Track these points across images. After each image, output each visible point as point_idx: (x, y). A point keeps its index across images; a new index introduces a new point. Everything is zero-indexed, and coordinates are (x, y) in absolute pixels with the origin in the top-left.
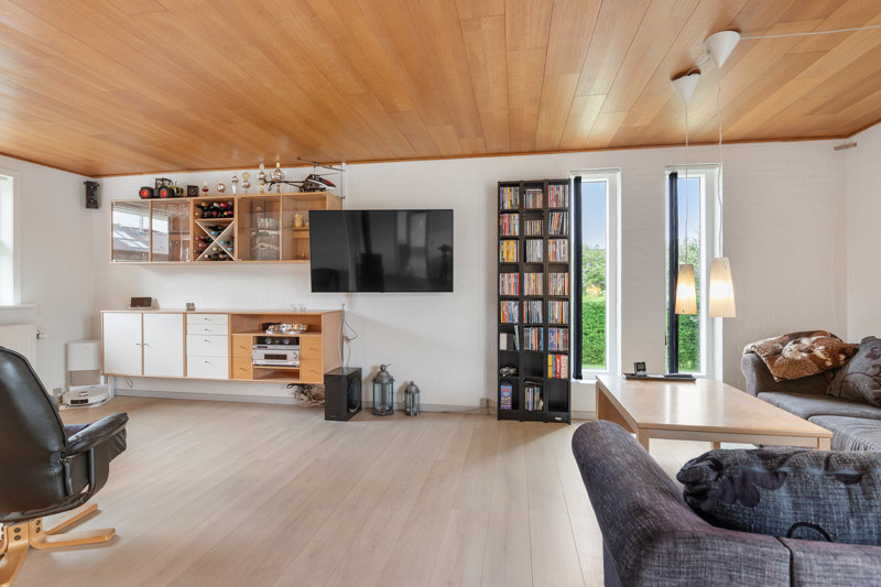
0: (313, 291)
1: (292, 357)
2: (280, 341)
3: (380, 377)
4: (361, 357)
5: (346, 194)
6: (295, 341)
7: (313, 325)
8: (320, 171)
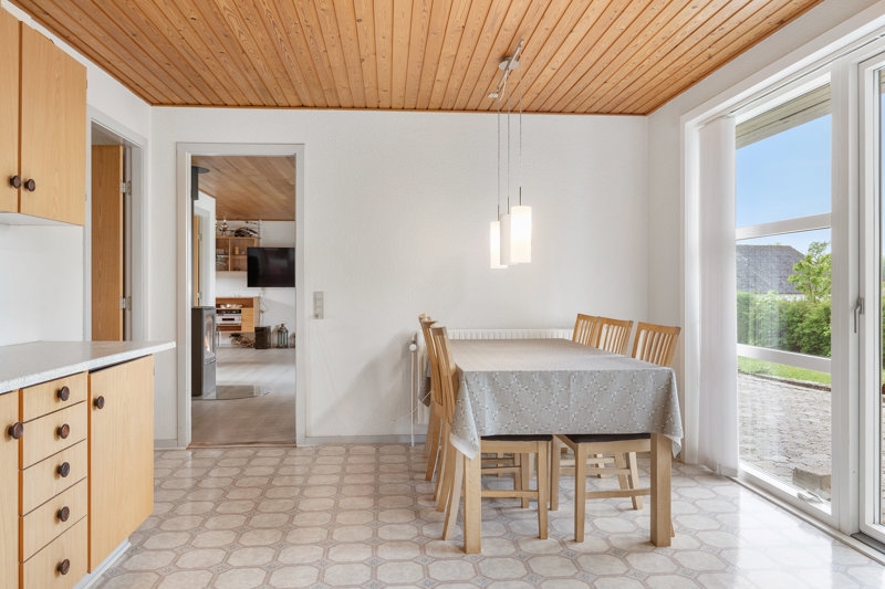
0: (249, 286)
1: (237, 319)
2: (231, 311)
3: (281, 331)
4: (270, 321)
5: (261, 236)
6: (240, 311)
7: (248, 303)
8: (251, 225)
